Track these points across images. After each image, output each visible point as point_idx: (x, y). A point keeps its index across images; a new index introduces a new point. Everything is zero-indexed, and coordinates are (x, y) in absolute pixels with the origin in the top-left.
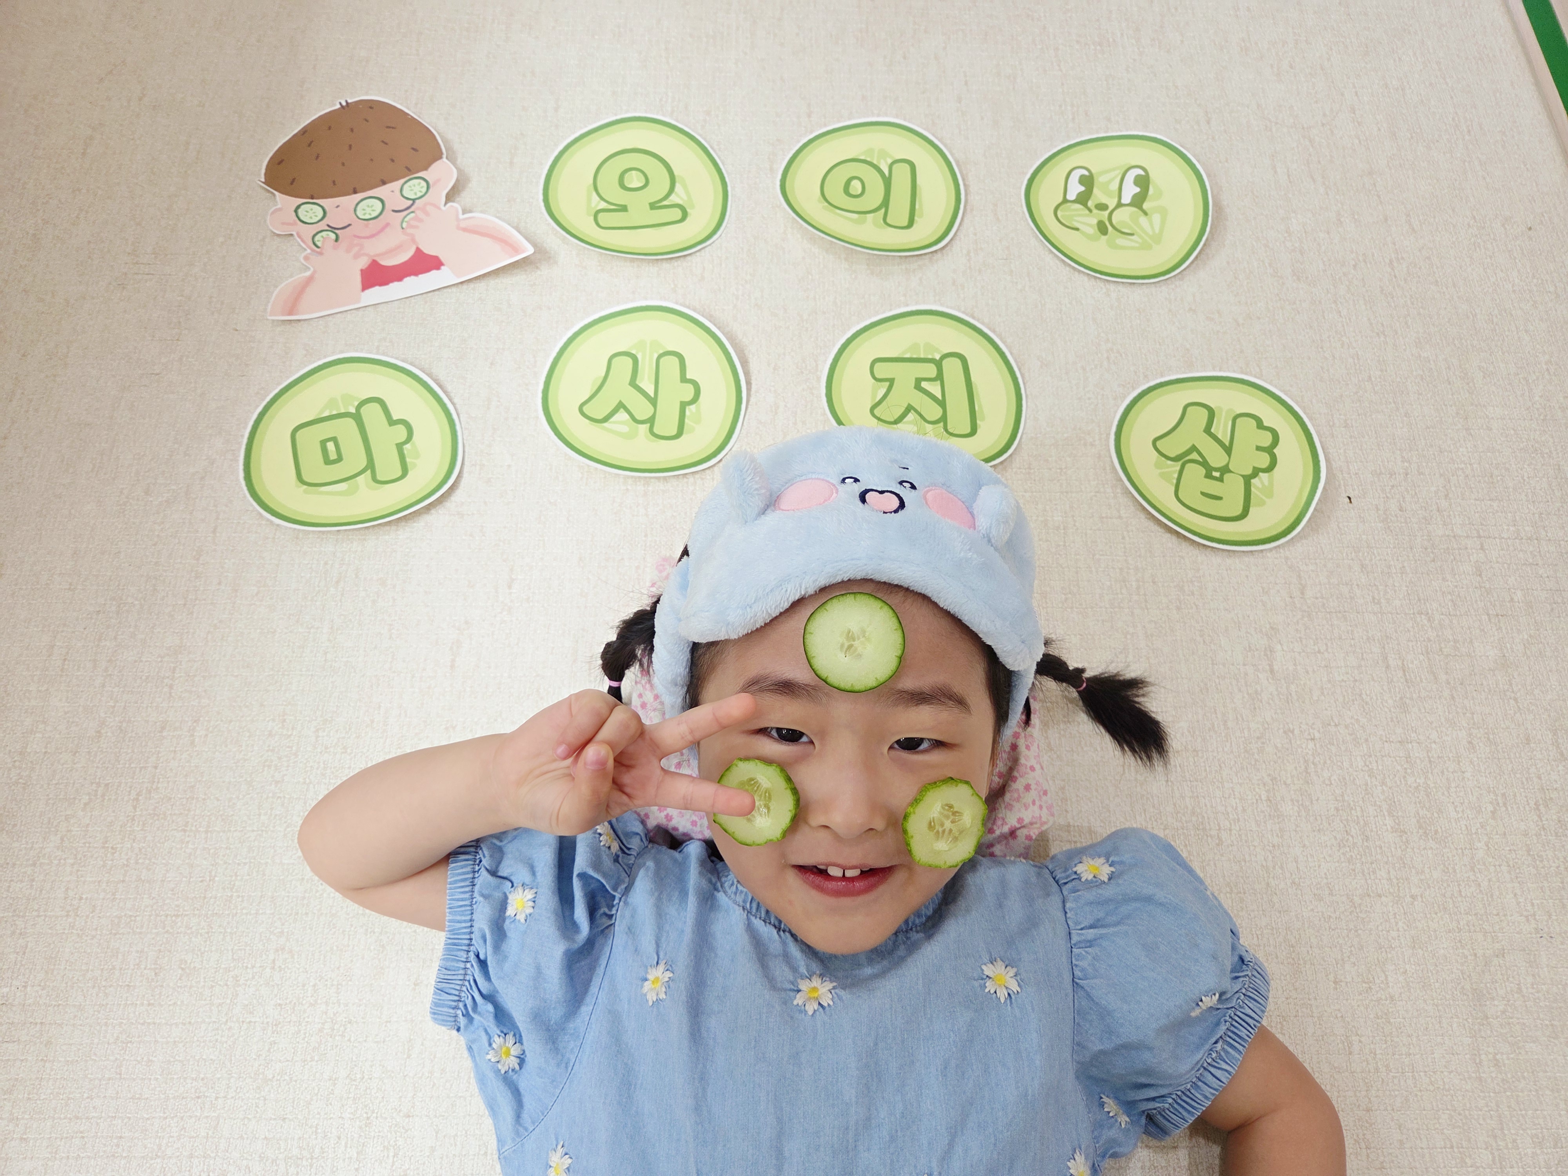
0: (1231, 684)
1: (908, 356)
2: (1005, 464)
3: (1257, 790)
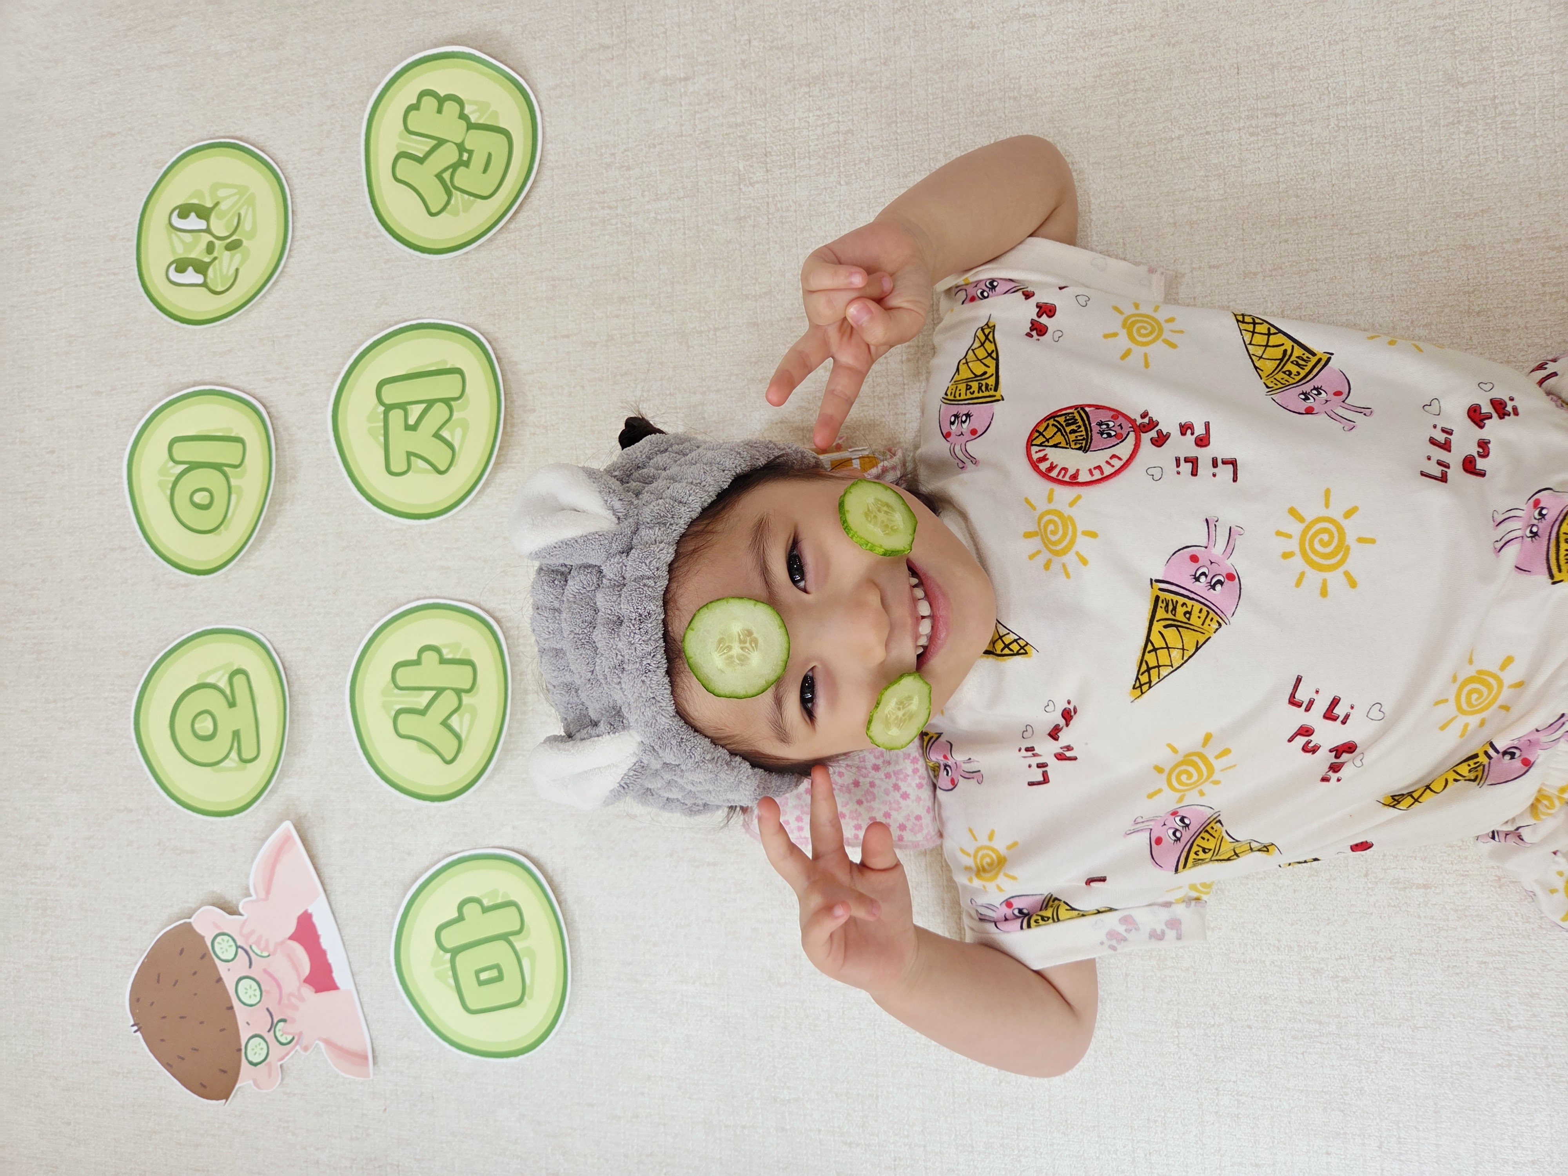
0: (700, 119)
1: (382, 439)
2: (491, 339)
3: (800, 96)
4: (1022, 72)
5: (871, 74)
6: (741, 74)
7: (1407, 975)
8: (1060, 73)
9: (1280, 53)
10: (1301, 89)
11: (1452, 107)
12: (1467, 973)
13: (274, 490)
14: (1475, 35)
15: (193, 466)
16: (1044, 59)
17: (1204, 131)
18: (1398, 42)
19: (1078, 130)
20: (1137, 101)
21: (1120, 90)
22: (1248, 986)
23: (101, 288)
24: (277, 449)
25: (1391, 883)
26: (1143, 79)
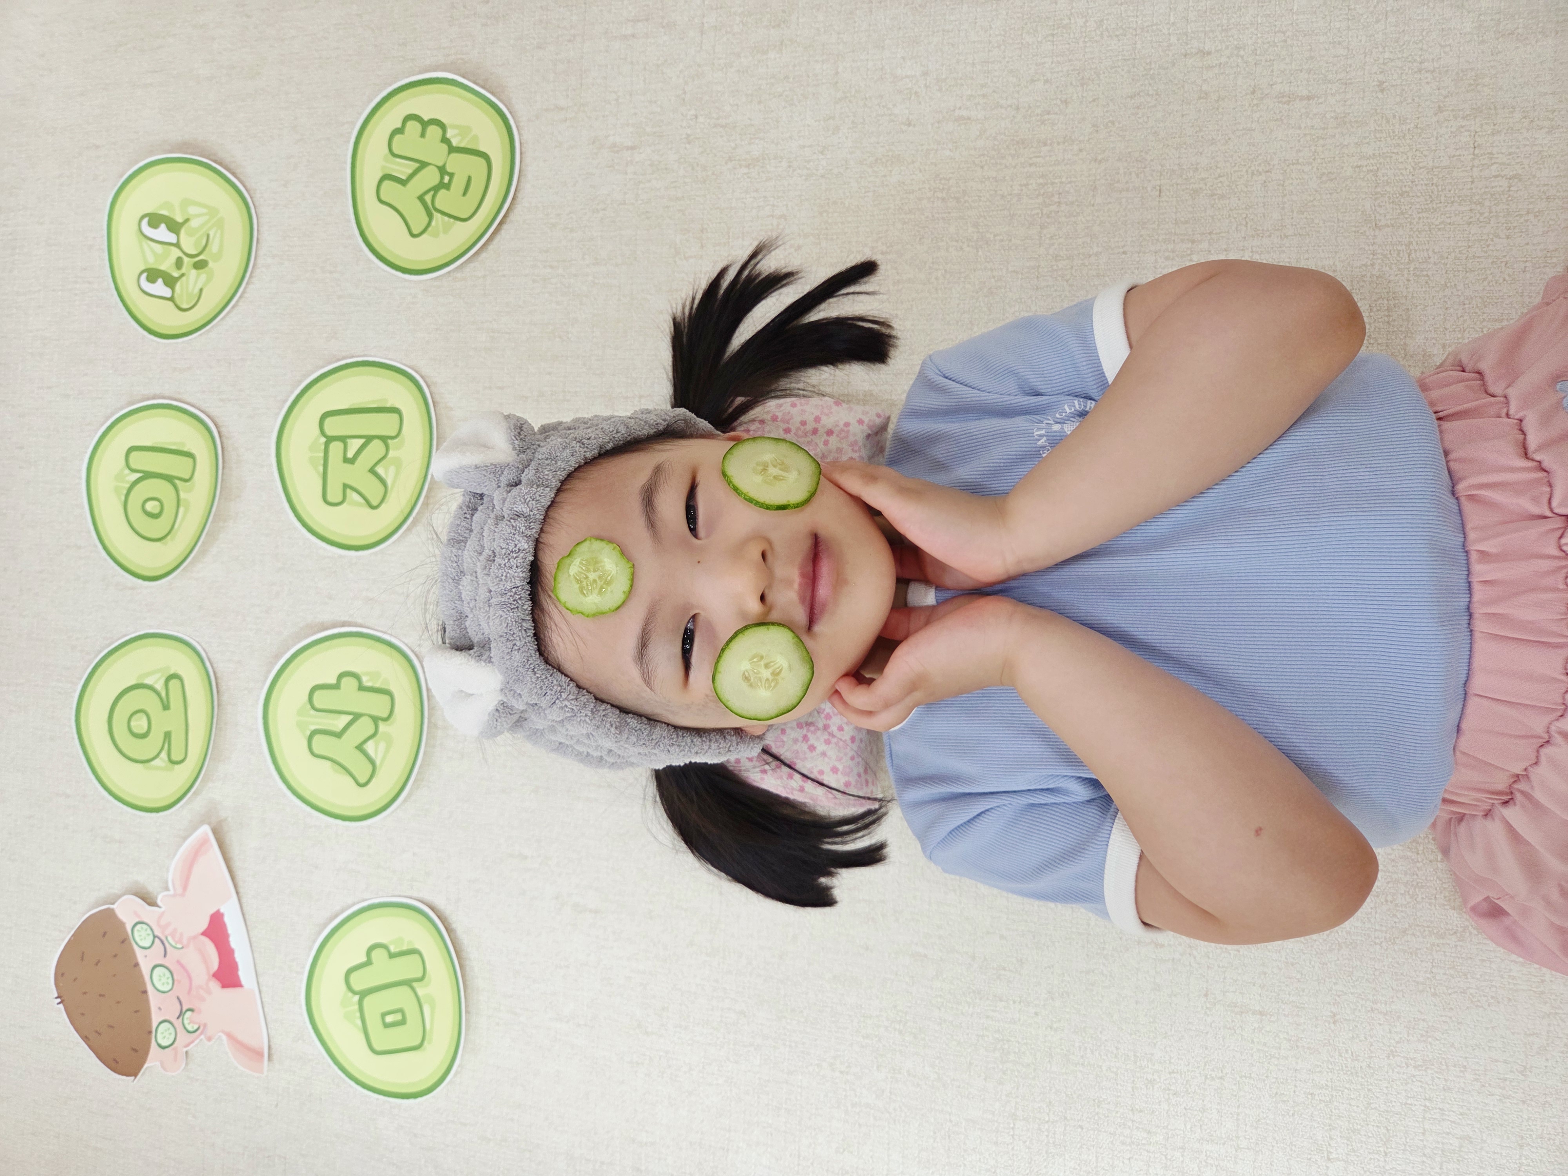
1: (321, 469)
2: (429, 382)
4: (953, 173)
5: (809, 162)
6: (686, 148)
7: (1236, 1096)
8: (989, 178)
9: (1203, 179)
10: (1219, 217)
11: (1367, 248)
12: (1294, 1102)
13: (217, 508)
14: (1397, 178)
15: (148, 475)
16: (974, 162)
17: (1122, 250)
18: (1321, 178)
19: (1001, 237)
20: (1060, 213)
21: (1044, 201)
22: (1084, 1088)
23: (76, 295)
24: (223, 468)
25: (1228, 1006)
26: (1068, 192)
